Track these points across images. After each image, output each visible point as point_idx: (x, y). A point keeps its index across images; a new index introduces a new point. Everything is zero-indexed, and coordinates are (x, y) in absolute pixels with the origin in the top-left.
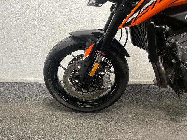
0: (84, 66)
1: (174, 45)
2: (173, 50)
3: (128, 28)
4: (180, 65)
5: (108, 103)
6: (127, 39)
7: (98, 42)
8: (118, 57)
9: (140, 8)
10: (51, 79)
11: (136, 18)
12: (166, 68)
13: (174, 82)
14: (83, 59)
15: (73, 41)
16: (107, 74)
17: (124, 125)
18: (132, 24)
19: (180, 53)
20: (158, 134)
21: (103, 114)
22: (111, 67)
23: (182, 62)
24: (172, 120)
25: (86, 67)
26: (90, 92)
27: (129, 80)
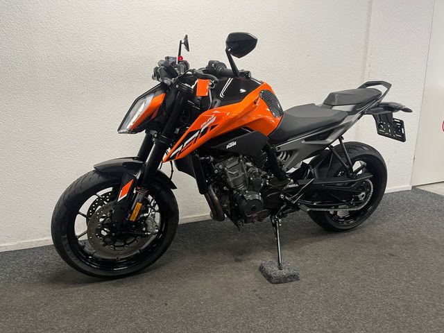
0: (121, 209)
1: (223, 171)
2: (222, 177)
3: (173, 161)
4: (232, 193)
5: (155, 256)
6: (172, 171)
7: (138, 178)
8: (163, 192)
9: (182, 143)
10: (66, 236)
11: (180, 152)
12: (219, 197)
13: (231, 212)
14: (119, 200)
15: (101, 178)
16: (152, 215)
17: (180, 280)
18: (177, 158)
19: (230, 179)
20: (222, 279)
21: (149, 273)
22: (154, 205)
23: (233, 189)
24: (238, 261)
25: (124, 209)
26: (128, 244)
27: (180, 218)
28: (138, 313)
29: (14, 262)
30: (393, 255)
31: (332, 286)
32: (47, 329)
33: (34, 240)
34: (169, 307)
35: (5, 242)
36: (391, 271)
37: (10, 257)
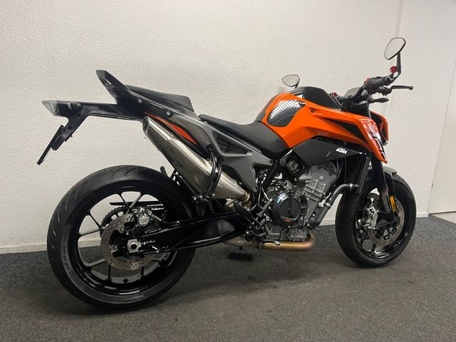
28: (147, 327)
29: (15, 265)
30: (412, 283)
31: (351, 312)
32: (50, 339)
33: (37, 244)
34: (180, 323)
35: (7, 244)
36: (411, 299)
37: (11, 260)
